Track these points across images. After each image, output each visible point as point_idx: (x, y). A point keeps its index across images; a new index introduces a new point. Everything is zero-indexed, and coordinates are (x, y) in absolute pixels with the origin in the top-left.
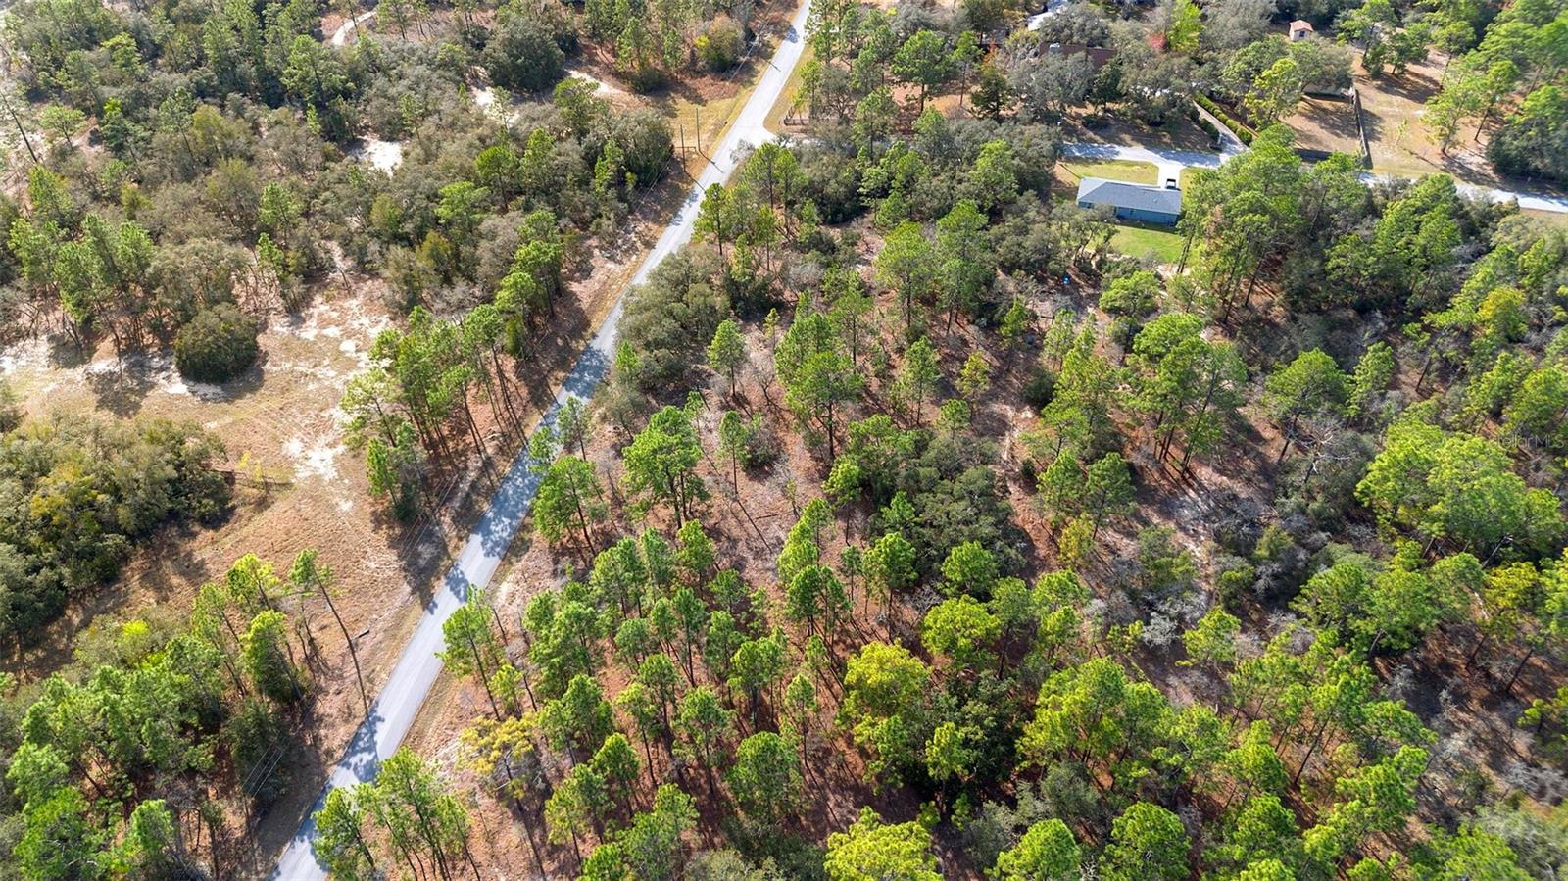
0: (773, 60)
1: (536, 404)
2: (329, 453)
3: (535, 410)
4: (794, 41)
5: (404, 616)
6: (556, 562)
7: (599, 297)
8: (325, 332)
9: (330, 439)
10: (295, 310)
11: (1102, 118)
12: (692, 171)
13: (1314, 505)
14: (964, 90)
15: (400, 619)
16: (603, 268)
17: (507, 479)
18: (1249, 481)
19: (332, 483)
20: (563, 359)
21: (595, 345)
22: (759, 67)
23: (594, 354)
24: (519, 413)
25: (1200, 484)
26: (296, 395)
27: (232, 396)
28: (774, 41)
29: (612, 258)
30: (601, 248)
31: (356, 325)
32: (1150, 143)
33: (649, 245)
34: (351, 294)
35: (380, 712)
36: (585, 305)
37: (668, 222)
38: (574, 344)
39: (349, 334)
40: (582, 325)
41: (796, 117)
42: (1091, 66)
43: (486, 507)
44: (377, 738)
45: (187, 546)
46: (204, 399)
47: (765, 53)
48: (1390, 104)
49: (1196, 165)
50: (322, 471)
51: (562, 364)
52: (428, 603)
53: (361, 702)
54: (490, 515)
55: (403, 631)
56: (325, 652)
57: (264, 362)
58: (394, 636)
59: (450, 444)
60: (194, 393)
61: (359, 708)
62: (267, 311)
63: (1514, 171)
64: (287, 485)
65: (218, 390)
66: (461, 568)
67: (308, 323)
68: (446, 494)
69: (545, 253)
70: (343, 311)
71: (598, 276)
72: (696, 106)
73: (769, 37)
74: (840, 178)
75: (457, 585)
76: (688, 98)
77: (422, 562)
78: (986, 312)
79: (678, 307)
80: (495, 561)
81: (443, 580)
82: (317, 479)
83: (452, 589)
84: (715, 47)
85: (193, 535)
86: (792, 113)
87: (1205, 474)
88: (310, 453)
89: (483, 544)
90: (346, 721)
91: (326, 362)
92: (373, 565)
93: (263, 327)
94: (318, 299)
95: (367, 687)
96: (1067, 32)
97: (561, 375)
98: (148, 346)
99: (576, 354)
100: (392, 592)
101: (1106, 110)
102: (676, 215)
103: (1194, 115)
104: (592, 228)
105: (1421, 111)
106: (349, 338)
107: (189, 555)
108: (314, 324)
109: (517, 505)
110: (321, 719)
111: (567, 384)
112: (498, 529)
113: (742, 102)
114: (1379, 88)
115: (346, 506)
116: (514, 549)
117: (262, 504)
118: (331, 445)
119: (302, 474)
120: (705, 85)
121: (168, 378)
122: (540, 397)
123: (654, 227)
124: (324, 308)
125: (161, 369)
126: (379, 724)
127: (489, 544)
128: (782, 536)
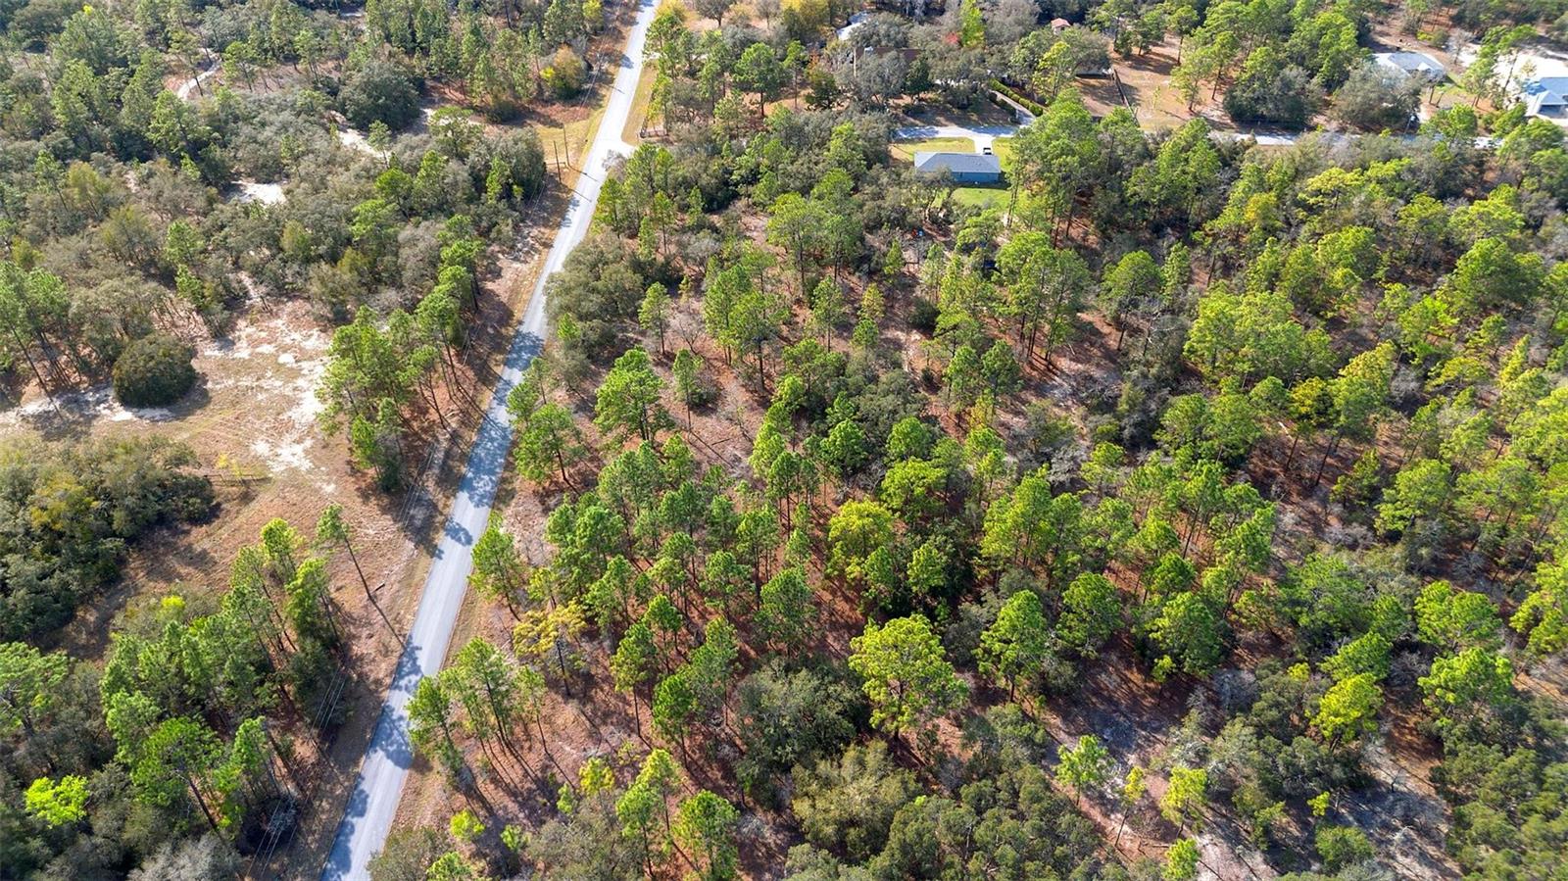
0: (615, 85)
1: (484, 383)
2: (298, 449)
3: (484, 388)
4: (629, 66)
5: (414, 567)
6: (543, 503)
7: (514, 291)
8: (258, 350)
9: (296, 436)
10: (221, 334)
11: (919, 106)
12: (568, 182)
13: (1154, 371)
14: (796, 95)
15: (410, 571)
16: (510, 268)
17: (477, 445)
18: (1098, 365)
19: (309, 472)
20: (499, 344)
21: (524, 329)
22: (603, 92)
23: (525, 336)
24: (471, 393)
25: (1062, 372)
26: (248, 405)
27: (181, 414)
28: (612, 69)
29: (516, 259)
30: (503, 253)
31: (288, 340)
32: (962, 122)
33: (548, 245)
34: (273, 315)
35: (415, 642)
36: (504, 298)
37: (559, 225)
38: (503, 331)
39: (285, 349)
40: (506, 315)
41: (650, 130)
42: (903, 62)
43: (464, 470)
44: (419, 662)
45: (183, 541)
46: (154, 421)
47: (607, 80)
48: (1142, 78)
49: (1003, 135)
50: (296, 464)
51: (498, 348)
52: (434, 551)
53: (394, 639)
54: (470, 475)
55: (416, 579)
56: (347, 607)
57: (205, 382)
58: (409, 585)
59: (415, 424)
60: (141, 417)
61: (394, 643)
62: (192, 339)
63: (1245, 117)
64: (266, 480)
65: (165, 412)
66: (456, 520)
67: (238, 345)
68: (424, 465)
69: (470, 250)
70: (272, 331)
71: (508, 275)
72: (553, 130)
73: (605, 66)
74: (710, 172)
75: (457, 534)
76: (544, 124)
77: (418, 523)
78: (863, 262)
79: (599, 284)
80: (485, 511)
81: (442, 534)
82: (294, 471)
83: (452, 537)
84: (560, 76)
85: (187, 533)
86: (645, 126)
87: (1064, 363)
88: (279, 451)
89: (471, 498)
90: (386, 656)
91: (269, 374)
92: (371, 532)
93: (192, 353)
94: (241, 323)
95: (397, 627)
96: (875, 38)
97: (500, 357)
98: (78, 384)
99: (508, 339)
100: (396, 549)
101: (920, 100)
102: (564, 219)
103: (993, 98)
104: (493, 235)
105: (1166, 81)
106: (285, 352)
107: (189, 547)
108: (245, 345)
109: (492, 462)
110: (361, 658)
111: (507, 363)
112: (481, 484)
113: (596, 121)
114: (1131, 67)
115: (330, 488)
116: (501, 498)
117: (246, 498)
118: (299, 441)
119: (277, 469)
120: (556, 111)
121: (110, 408)
122: (486, 377)
123: (547, 231)
124: (251, 330)
125: (98, 402)
126: (417, 652)
127: (476, 498)
128: (738, 454)
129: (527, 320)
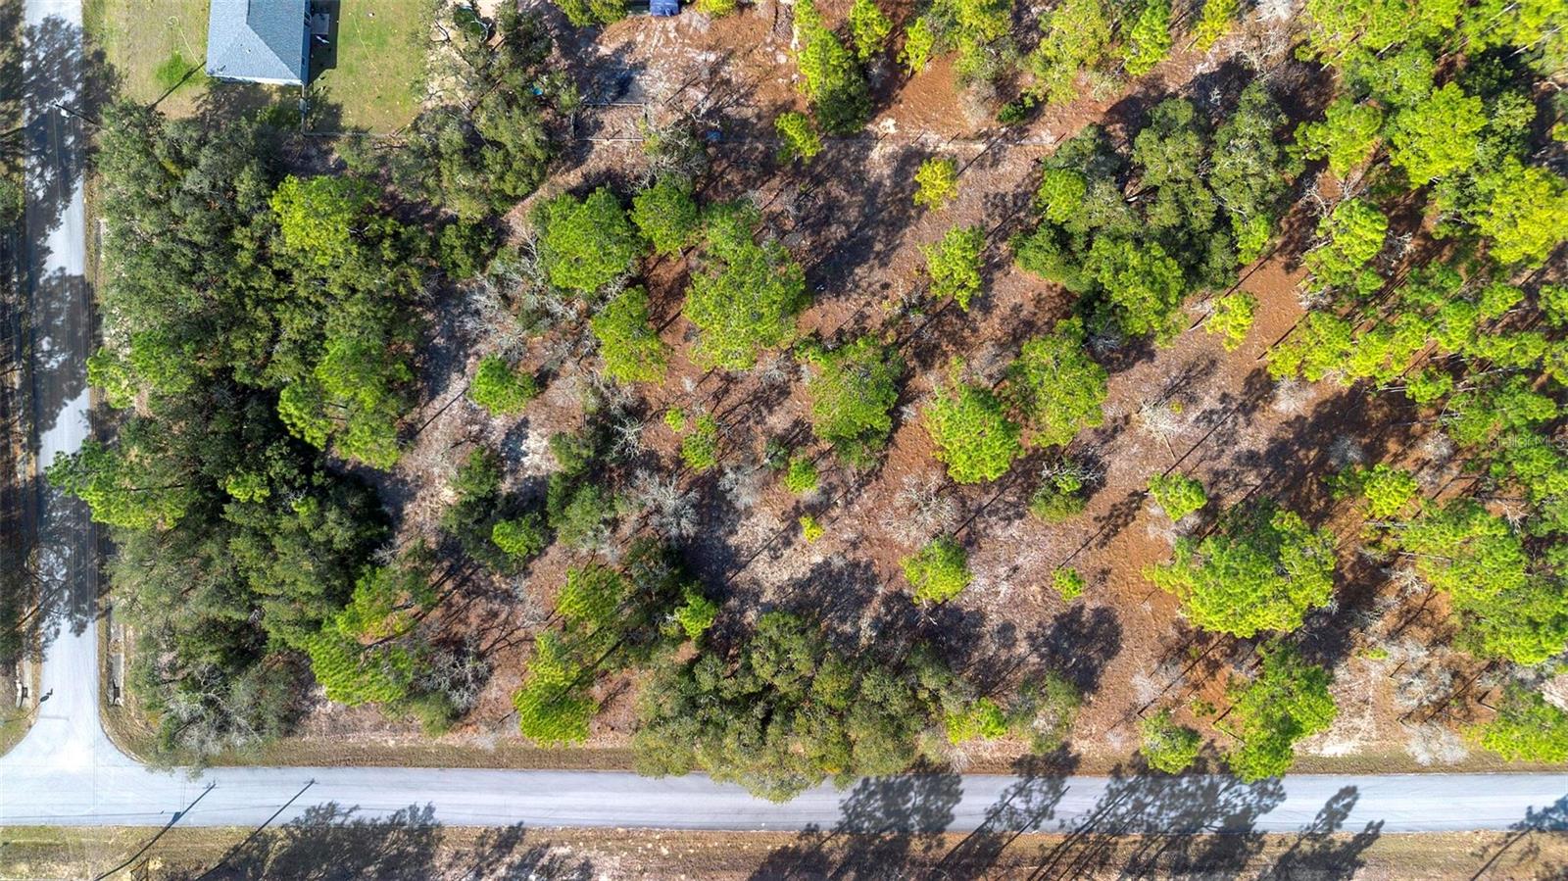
1: (996, 854)
3: (1005, 852)
5: (1399, 858)
17: (1152, 829)
20: (880, 854)
21: (830, 821)
23: (855, 814)
33: (511, 837)
38: (837, 857)
40: (789, 861)
43: (1207, 834)
44: (1551, 804)
51: (892, 853)
52: (1370, 835)
53: (1513, 847)
54: (1218, 823)
61: (1520, 845)
66: (1311, 820)
75: (1337, 812)
79: (827, 686)
80: (1293, 782)
81: (1334, 834)
83: (1345, 816)
89: (1266, 810)
90: (1540, 850)
97: (916, 846)
99: (863, 841)
102: (395, 824)
109: (1193, 796)
111: (935, 825)
112: (1238, 801)
122: (981, 854)
126: (1535, 811)
127: (1267, 801)
128: (1192, 418)
129: (802, 822)
